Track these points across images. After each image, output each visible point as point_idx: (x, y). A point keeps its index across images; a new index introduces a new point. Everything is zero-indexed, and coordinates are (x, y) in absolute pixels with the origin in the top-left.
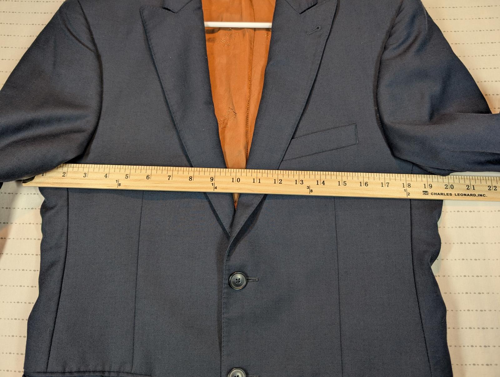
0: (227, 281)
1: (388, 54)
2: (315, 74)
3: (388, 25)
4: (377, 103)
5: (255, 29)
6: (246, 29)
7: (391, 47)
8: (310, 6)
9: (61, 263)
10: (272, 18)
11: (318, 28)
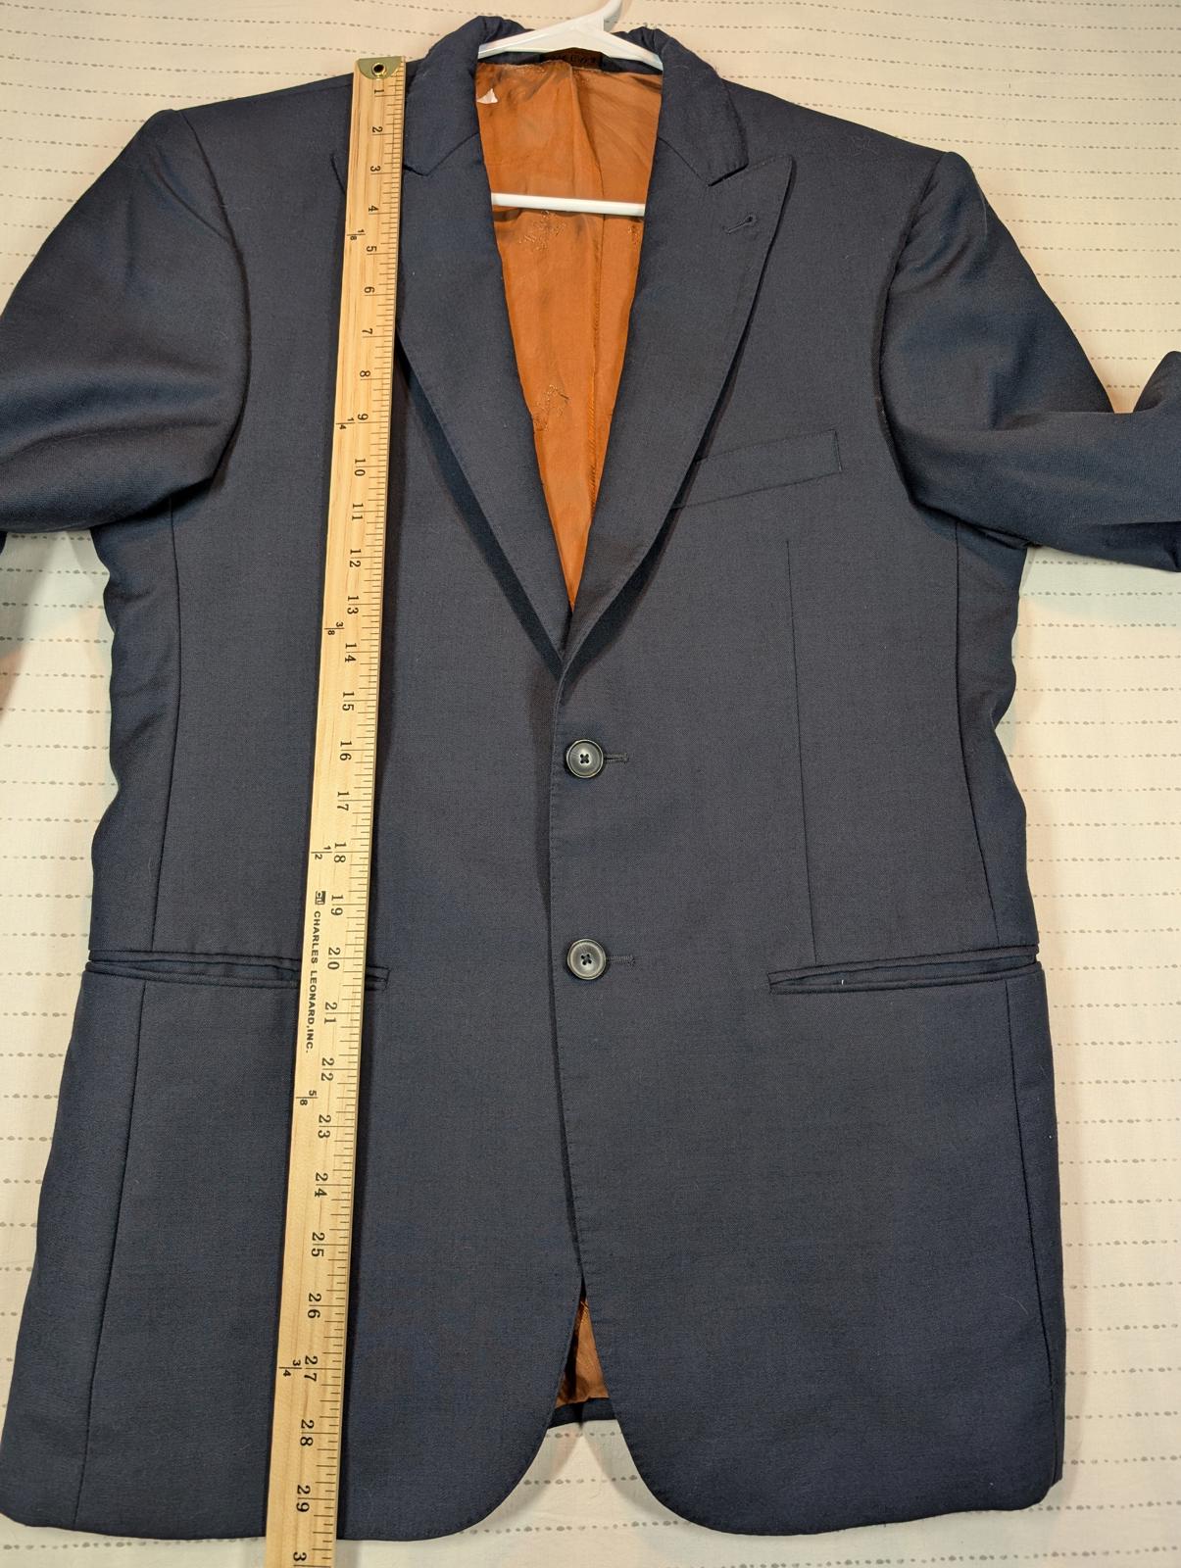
0: (561, 758)
1: (903, 283)
2: (746, 319)
3: (904, 218)
4: (881, 386)
5: (605, 216)
6: (584, 216)
7: (910, 267)
8: (732, 170)
9: (170, 718)
10: (646, 192)
11: (750, 219)
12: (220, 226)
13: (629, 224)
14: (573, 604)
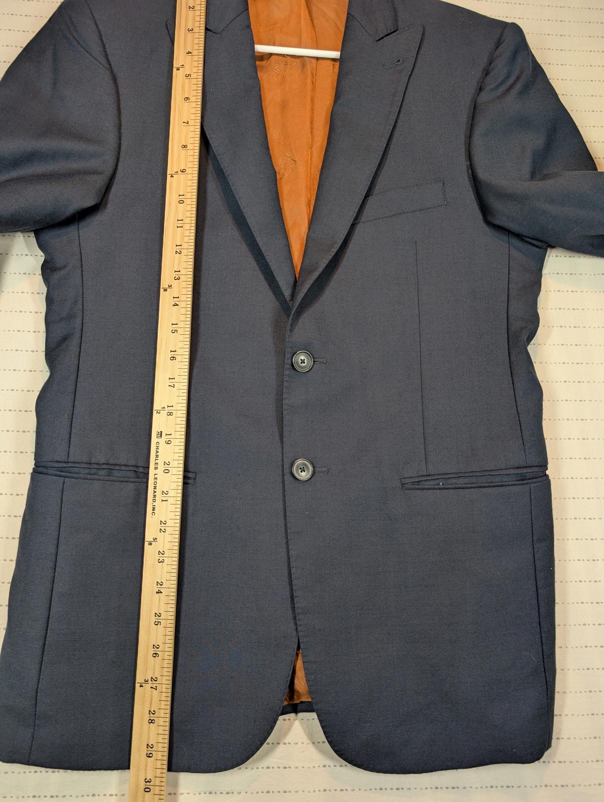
0: (290, 361)
1: (484, 97)
2: (395, 118)
3: (485, 60)
4: (470, 157)
5: (318, 59)
6: (306, 58)
7: (488, 88)
8: (389, 32)
9: (78, 336)
10: (341, 45)
11: (399, 61)
12: (104, 61)
13: (331, 63)
14: (297, 276)
